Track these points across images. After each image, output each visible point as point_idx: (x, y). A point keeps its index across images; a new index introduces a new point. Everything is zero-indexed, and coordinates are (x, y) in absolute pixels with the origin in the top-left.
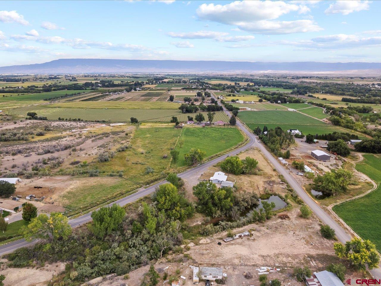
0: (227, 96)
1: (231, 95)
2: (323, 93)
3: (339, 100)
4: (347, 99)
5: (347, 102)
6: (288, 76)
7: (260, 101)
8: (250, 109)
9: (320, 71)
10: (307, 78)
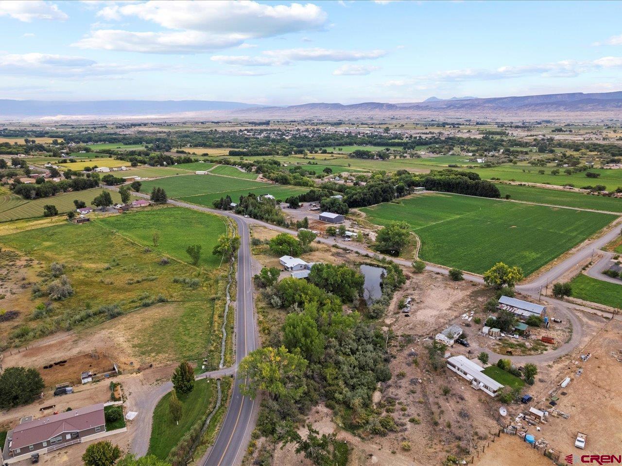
0: (59, 163)
1: (68, 161)
2: (191, 146)
3: (225, 154)
4: (236, 152)
5: (242, 156)
6: (109, 124)
7: (134, 165)
8: (140, 178)
9: (147, 114)
10: (145, 125)
